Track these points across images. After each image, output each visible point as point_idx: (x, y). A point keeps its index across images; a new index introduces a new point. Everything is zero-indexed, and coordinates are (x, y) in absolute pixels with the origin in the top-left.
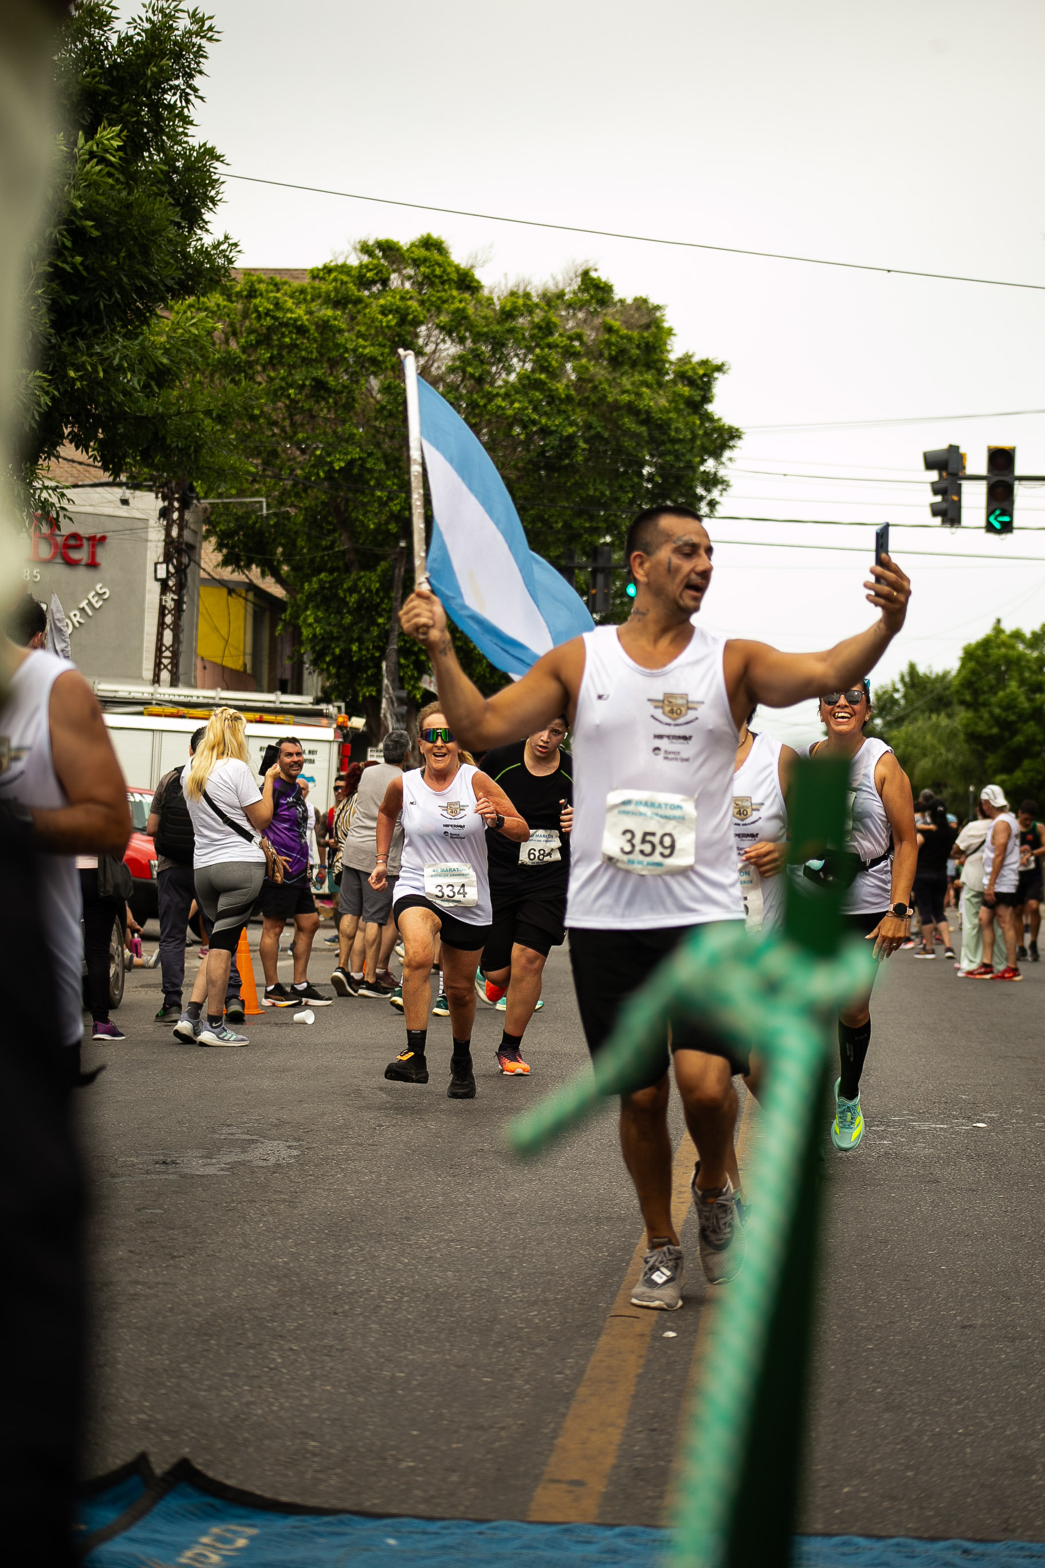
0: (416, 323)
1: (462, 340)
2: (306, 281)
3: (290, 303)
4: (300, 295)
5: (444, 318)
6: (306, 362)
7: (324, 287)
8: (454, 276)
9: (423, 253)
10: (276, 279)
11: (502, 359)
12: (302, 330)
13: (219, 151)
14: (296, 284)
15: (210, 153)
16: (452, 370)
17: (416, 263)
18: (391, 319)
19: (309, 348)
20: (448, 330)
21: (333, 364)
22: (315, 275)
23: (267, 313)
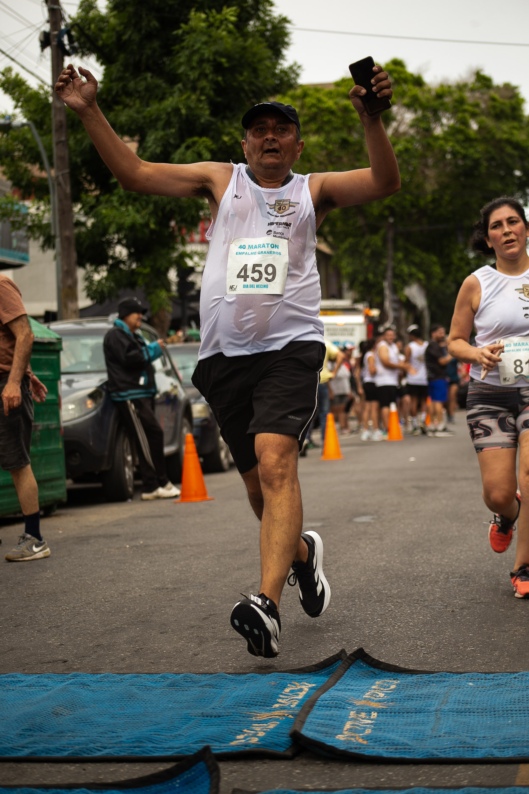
1: (416, 111)
2: (332, 88)
3: (325, 99)
4: (330, 94)
5: (406, 100)
6: (336, 129)
7: (342, 89)
8: (410, 78)
9: (392, 67)
10: (317, 88)
11: (438, 119)
12: (332, 112)
13: (289, 18)
14: (327, 90)
15: (285, 20)
16: (411, 127)
19: (337, 122)
20: (408, 106)
21: (350, 129)
22: (337, 84)
23: (313, 105)
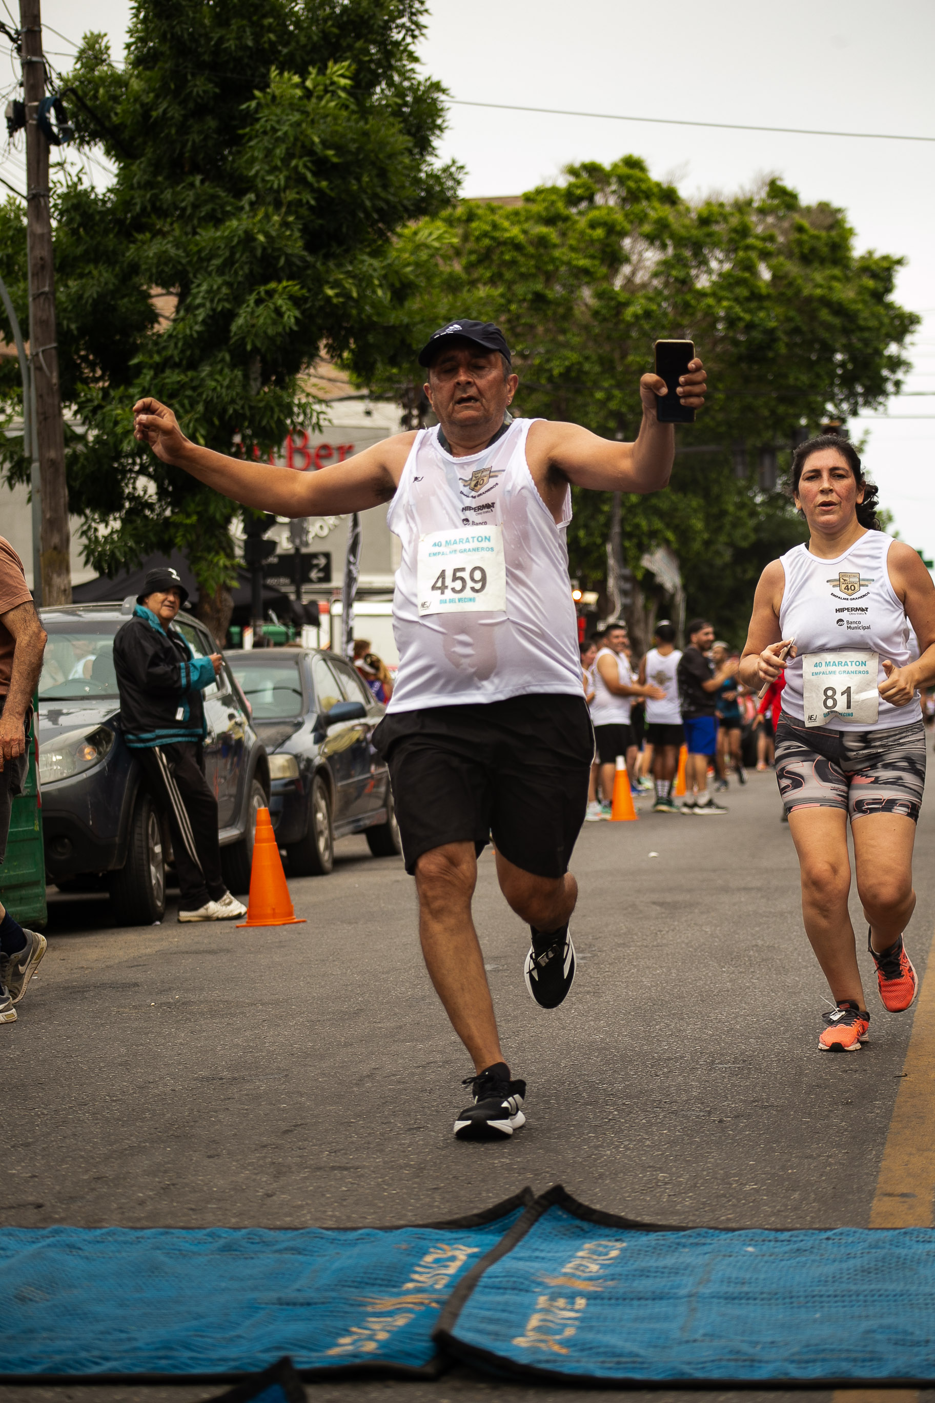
0: (623, 234)
1: (664, 247)
2: (520, 205)
3: (506, 224)
4: (514, 216)
5: (647, 228)
6: (524, 277)
7: (535, 208)
8: (655, 190)
9: (625, 171)
10: (492, 205)
11: (702, 261)
12: (518, 247)
13: (444, 85)
14: (509, 208)
15: (436, 86)
16: (655, 275)
17: (622, 180)
18: (599, 233)
19: (527, 265)
20: (651, 239)
21: (549, 278)
22: (528, 198)
23: (485, 234)
